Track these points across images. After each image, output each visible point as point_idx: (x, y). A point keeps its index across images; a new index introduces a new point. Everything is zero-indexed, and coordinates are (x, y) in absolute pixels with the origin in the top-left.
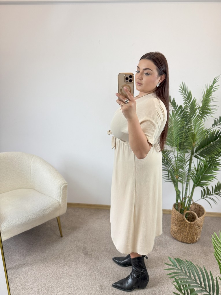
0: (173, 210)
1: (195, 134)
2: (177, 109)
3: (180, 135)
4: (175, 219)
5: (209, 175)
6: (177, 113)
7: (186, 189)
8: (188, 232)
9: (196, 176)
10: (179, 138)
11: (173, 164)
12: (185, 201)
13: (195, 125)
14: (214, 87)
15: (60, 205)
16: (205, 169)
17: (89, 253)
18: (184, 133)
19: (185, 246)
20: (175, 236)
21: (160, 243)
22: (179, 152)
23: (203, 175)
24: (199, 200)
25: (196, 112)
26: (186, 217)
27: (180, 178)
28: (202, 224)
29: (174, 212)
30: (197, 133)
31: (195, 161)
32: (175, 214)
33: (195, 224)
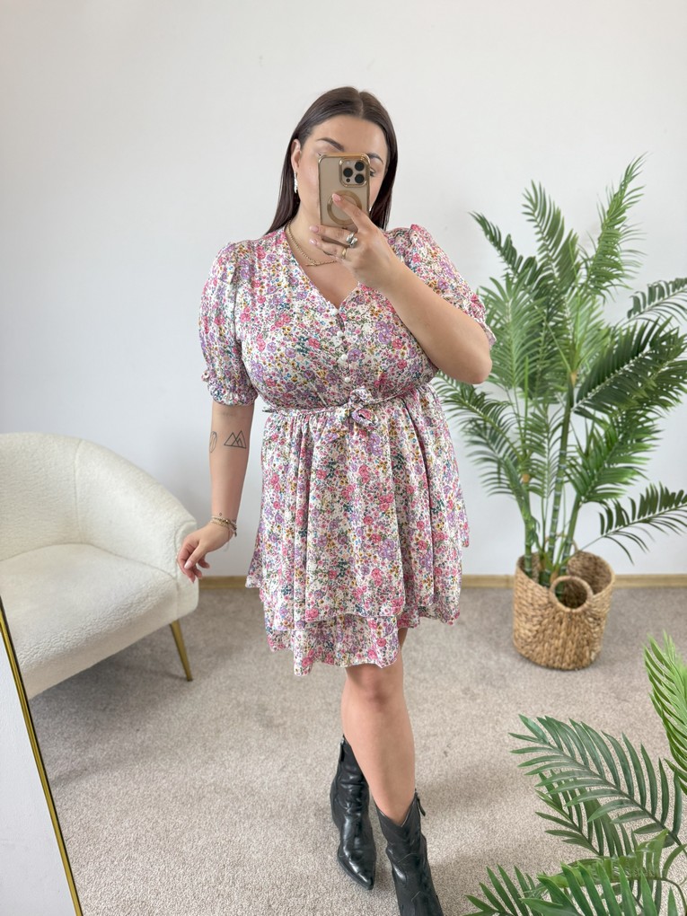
0: (516, 577)
1: (578, 342)
2: (519, 271)
3: (529, 351)
4: (524, 602)
5: (621, 465)
6: (520, 280)
7: (556, 511)
8: (565, 636)
9: (584, 471)
10: (528, 361)
11: (512, 441)
12: (551, 546)
13: (573, 316)
14: (629, 194)
15: (178, 586)
16: (610, 449)
17: (276, 722)
18: (541, 344)
19: (558, 678)
20: (527, 653)
21: (484, 676)
22: (530, 403)
23: (605, 468)
24: (594, 542)
25: (578, 276)
26: (557, 595)
27: (533, 480)
28: (605, 611)
29: (523, 583)
30: (582, 340)
31: (579, 427)
32: (525, 588)
33: (584, 612)
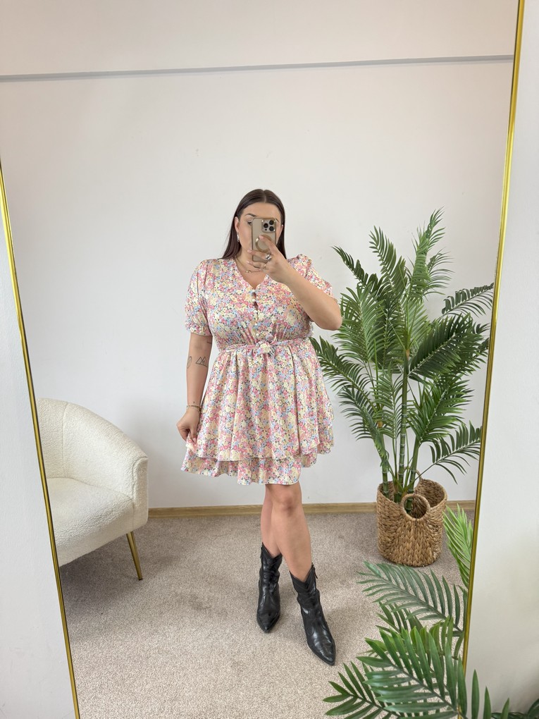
0: (378, 499)
1: (409, 330)
2: (366, 283)
3: (379, 336)
4: (383, 516)
5: (447, 415)
6: (367, 290)
7: (402, 448)
8: (414, 540)
9: (420, 419)
10: (376, 343)
11: (371, 401)
12: (401, 474)
14: (437, 231)
15: (133, 505)
16: (437, 404)
17: (204, 606)
18: (385, 332)
20: (387, 555)
22: (380, 374)
23: (434, 417)
24: (428, 468)
25: (407, 288)
26: (408, 511)
27: (388, 426)
28: (441, 520)
29: (381, 501)
30: (412, 330)
31: (414, 389)
32: (383, 504)
33: (426, 521)
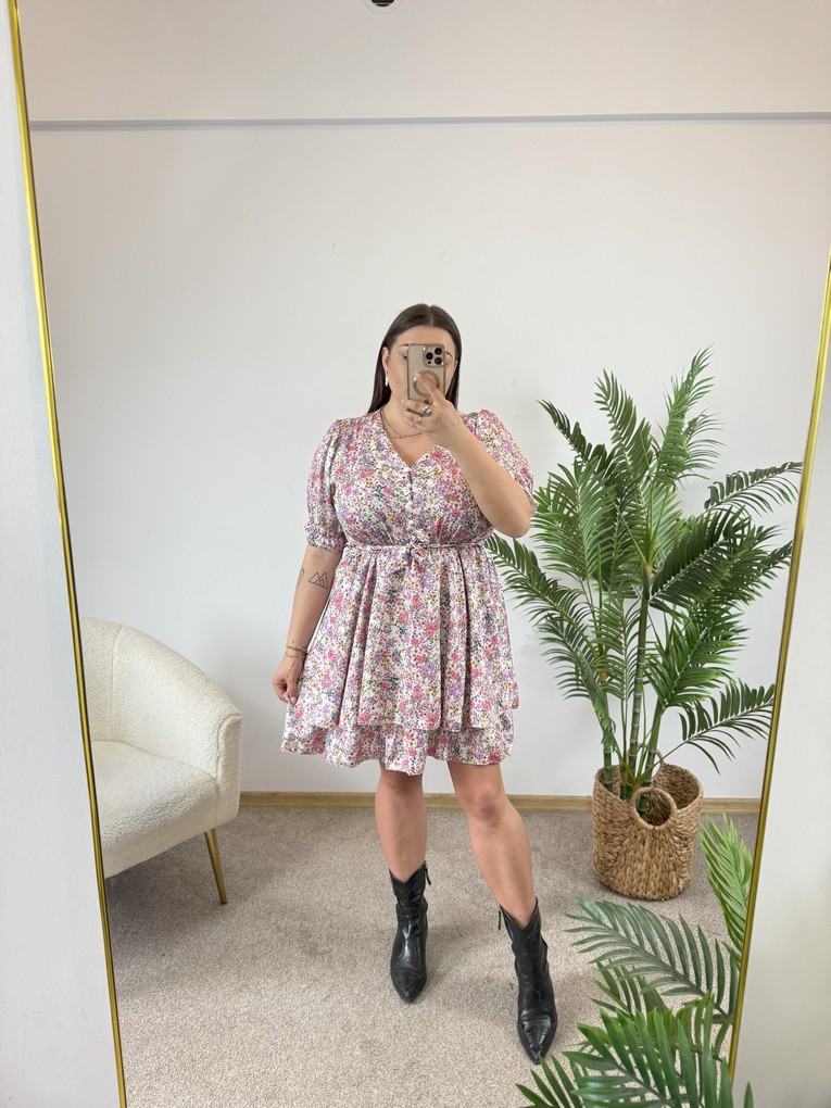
0: (594, 791)
1: (652, 534)
2: (589, 458)
3: (604, 540)
4: (603, 819)
5: (707, 666)
6: (589, 469)
7: (635, 714)
8: (649, 859)
9: (665, 671)
10: (600, 550)
11: (589, 640)
12: (633, 756)
13: (648, 506)
14: (700, 383)
15: (217, 788)
16: (692, 648)
17: (320, 950)
18: (615, 534)
20: (606, 880)
22: (604, 597)
23: (687, 668)
24: (676, 750)
25: (651, 466)
26: (638, 811)
27: (614, 681)
28: (693, 829)
29: (599, 796)
30: (657, 530)
31: (659, 624)
32: (603, 801)
33: (669, 829)
